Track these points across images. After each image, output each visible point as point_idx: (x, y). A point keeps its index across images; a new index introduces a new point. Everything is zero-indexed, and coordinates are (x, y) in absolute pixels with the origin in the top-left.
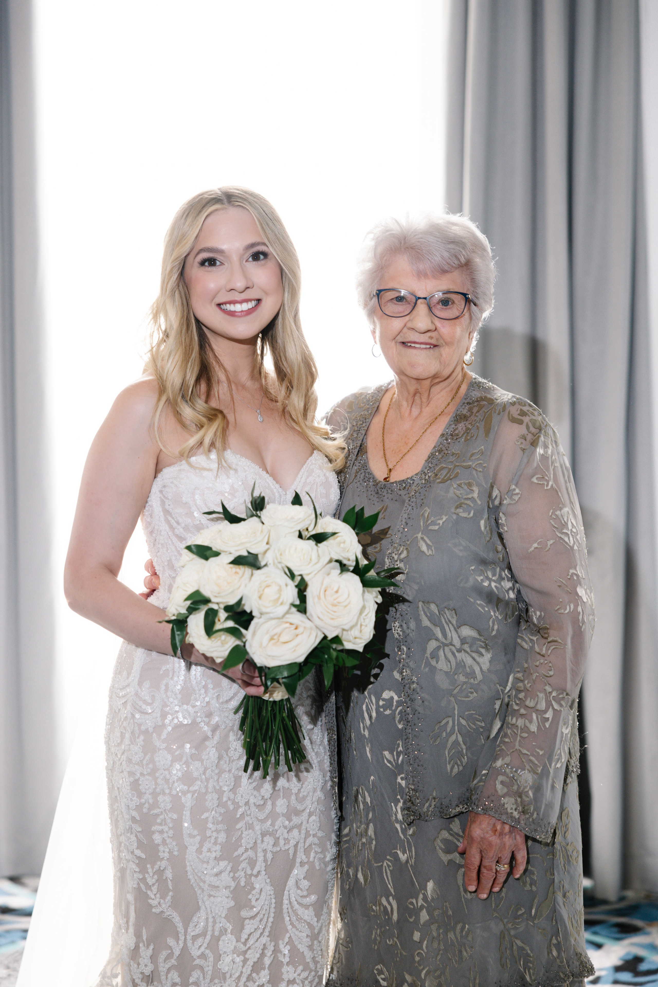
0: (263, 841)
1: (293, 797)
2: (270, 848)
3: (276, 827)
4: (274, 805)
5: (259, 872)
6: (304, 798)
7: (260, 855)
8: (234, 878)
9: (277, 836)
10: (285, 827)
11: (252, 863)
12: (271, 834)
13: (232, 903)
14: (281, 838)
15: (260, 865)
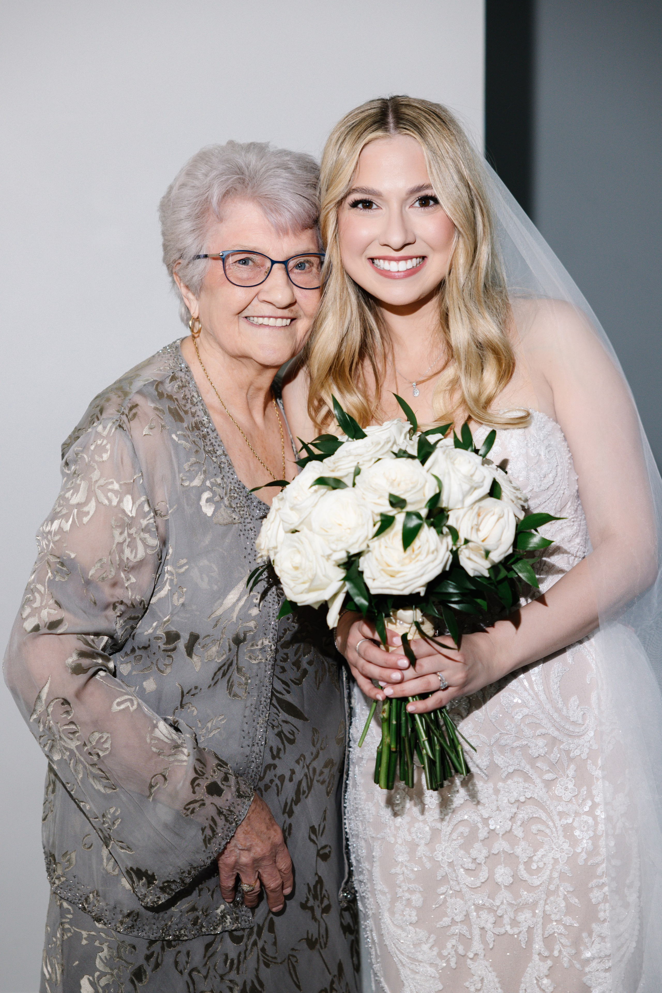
0: (478, 917)
1: (522, 867)
2: (489, 926)
3: (498, 903)
4: (492, 873)
5: (476, 955)
6: (539, 869)
7: (476, 932)
8: (440, 955)
9: (499, 913)
10: (510, 904)
11: (466, 940)
12: (491, 910)
13: (441, 987)
14: (505, 916)
15: (477, 946)
